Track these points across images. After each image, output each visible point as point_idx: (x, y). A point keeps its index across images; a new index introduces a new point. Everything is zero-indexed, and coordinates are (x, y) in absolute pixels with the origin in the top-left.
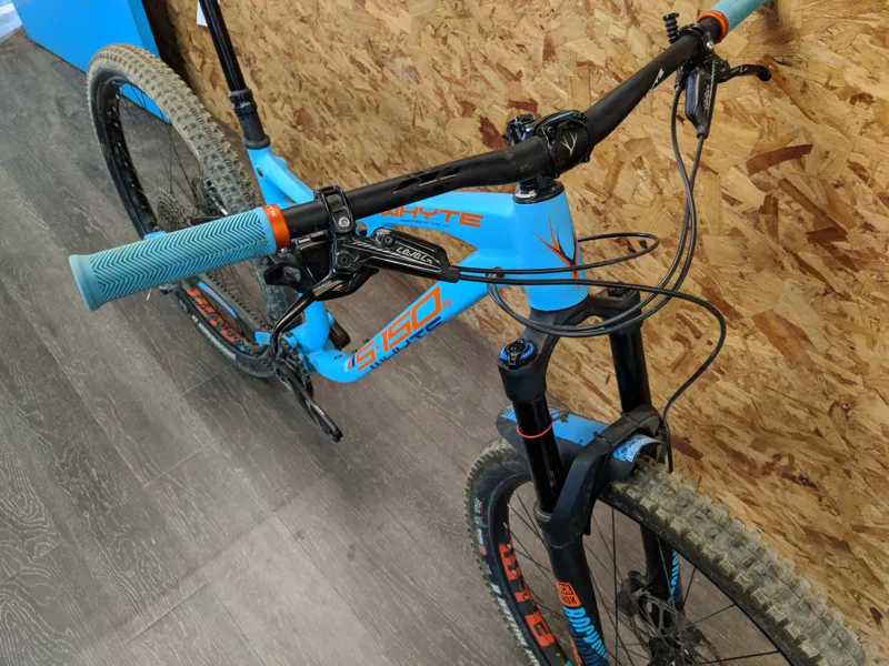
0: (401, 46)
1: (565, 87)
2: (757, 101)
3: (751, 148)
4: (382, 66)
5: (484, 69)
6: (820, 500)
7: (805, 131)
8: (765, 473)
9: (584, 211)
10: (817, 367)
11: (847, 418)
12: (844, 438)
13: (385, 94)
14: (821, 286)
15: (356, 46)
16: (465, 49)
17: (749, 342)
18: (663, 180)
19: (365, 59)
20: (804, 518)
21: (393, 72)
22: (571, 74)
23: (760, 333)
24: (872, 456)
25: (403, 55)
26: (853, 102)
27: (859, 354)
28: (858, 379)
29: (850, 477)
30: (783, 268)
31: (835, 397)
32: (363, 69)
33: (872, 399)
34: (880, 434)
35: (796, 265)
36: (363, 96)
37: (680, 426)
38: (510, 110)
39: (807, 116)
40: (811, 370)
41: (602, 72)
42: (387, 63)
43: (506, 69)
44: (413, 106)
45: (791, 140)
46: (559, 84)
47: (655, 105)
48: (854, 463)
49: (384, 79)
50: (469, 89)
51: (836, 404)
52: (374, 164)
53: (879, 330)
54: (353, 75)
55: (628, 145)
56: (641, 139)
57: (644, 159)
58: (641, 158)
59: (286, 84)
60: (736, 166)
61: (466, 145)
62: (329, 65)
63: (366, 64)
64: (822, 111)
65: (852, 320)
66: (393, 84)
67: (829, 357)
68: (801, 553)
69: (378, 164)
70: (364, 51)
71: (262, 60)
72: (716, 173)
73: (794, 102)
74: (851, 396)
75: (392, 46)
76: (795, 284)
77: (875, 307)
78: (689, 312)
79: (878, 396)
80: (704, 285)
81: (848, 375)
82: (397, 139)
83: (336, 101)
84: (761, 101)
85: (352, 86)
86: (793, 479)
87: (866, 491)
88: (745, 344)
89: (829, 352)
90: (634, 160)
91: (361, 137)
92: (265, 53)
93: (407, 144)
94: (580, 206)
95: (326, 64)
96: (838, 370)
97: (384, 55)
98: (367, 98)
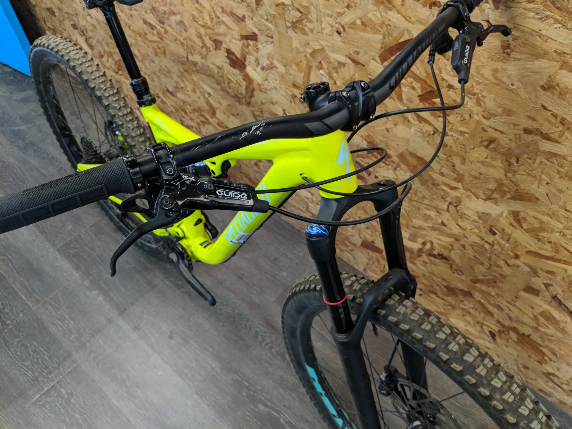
0: (172, 8)
1: (271, 22)
2: (379, 15)
3: (380, 46)
4: (163, 23)
5: (223, 16)
6: (451, 267)
7: (408, 30)
8: (419, 256)
9: (295, 102)
10: (437, 182)
11: (458, 211)
12: (458, 225)
13: (168, 42)
14: (431, 129)
15: (146, 12)
16: (210, 5)
17: (397, 172)
18: (335, 75)
19: (152, 20)
20: (444, 280)
21: (170, 26)
22: (273, 13)
23: (403, 166)
24: (474, 233)
25: (174, 14)
26: (430, 8)
27: (458, 169)
28: (459, 185)
29: (465, 249)
30: (409, 121)
31: (449, 199)
32: (152, 27)
33: (468, 196)
34: (477, 218)
35: (416, 118)
36: (155, 45)
37: (369, 234)
38: (242, 42)
39: (407, 20)
40: (433, 184)
41: (290, 8)
42: (166, 21)
43: (236, 15)
44: (185, 47)
45: (401, 37)
46: (267, 20)
47: (323, 26)
48: (466, 239)
49: (166, 32)
50: (216, 31)
51: (450, 203)
52: (168, 90)
53: (466, 152)
54: (147, 32)
55: (312, 54)
56: (319, 50)
57: (323, 62)
58: (320, 62)
59: (107, 44)
60: (373, 59)
61: (220, 68)
62: (132, 28)
63: (153, 23)
64: (414, 16)
65: (451, 148)
66: (172, 34)
67: (442, 174)
68: (447, 304)
69: (171, 90)
70: (151, 15)
71: (91, 31)
72: (363, 66)
73: (399, 12)
74: (457, 197)
75: (166, 9)
76: (417, 130)
77: (461, 138)
78: (361, 159)
79: (472, 194)
80: (368, 139)
81: (454, 184)
82: (179, 71)
83: (139, 51)
84: (381, 14)
85: (147, 39)
86: (434, 256)
87: (475, 257)
88: (395, 174)
89: (442, 171)
90: (317, 64)
91: (158, 74)
92: (92, 25)
93: (186, 74)
94: (292, 100)
95: (129, 27)
96: (448, 181)
97: (163, 15)
98: (158, 46)
